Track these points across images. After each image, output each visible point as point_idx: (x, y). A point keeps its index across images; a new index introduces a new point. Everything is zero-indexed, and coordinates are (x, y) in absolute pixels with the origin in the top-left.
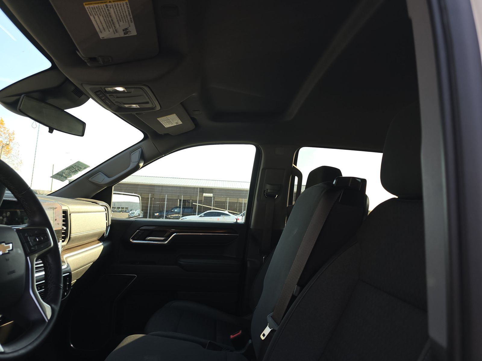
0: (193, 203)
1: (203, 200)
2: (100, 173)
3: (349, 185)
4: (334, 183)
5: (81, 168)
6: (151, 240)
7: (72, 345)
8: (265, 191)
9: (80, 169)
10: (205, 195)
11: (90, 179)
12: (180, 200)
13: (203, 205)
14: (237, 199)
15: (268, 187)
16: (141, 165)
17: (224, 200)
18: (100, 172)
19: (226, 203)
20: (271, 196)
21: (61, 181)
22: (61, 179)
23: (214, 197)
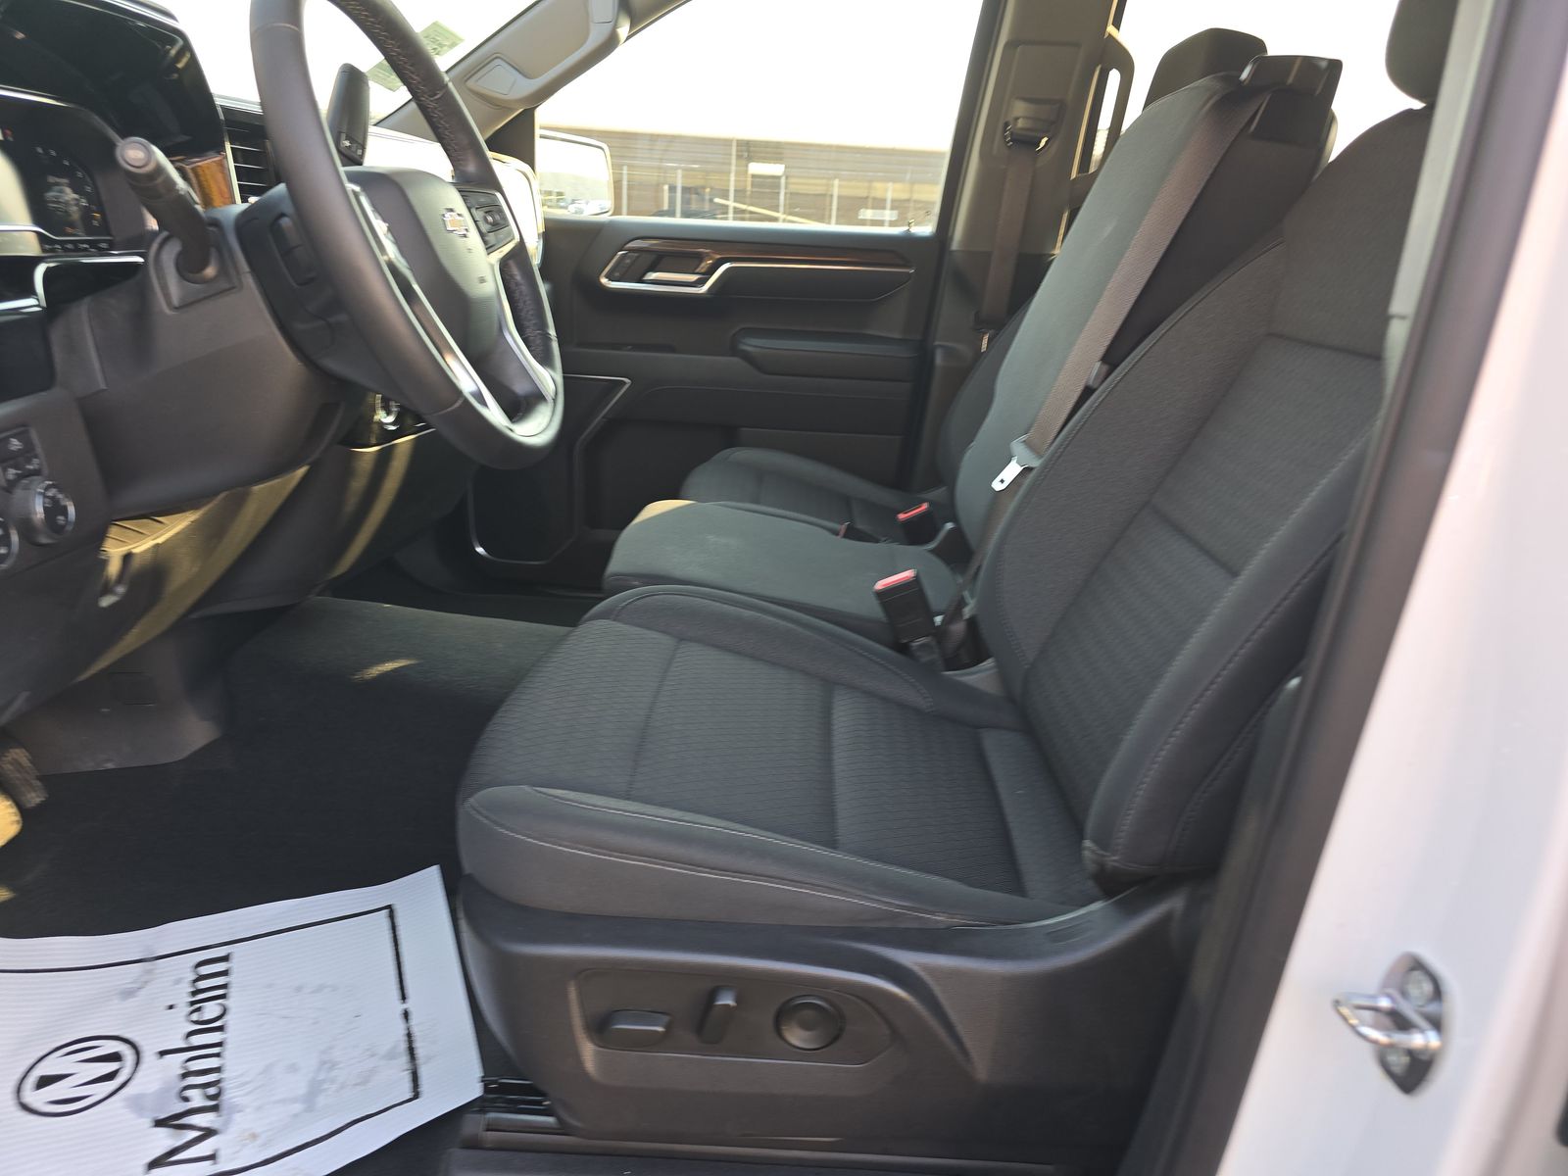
0: (717, 200)
1: (749, 188)
2: (497, 62)
3: (1290, 80)
4: (1245, 75)
5: (441, 45)
6: (661, 281)
7: (480, 550)
8: (1006, 124)
9: (439, 49)
10: (756, 168)
11: (471, 83)
12: (672, 189)
13: (752, 205)
14: (866, 184)
15: (1020, 109)
16: (623, 30)
17: (820, 190)
18: (496, 60)
19: (828, 199)
20: (1025, 142)
21: (390, 89)
22: (390, 82)
23: (787, 178)
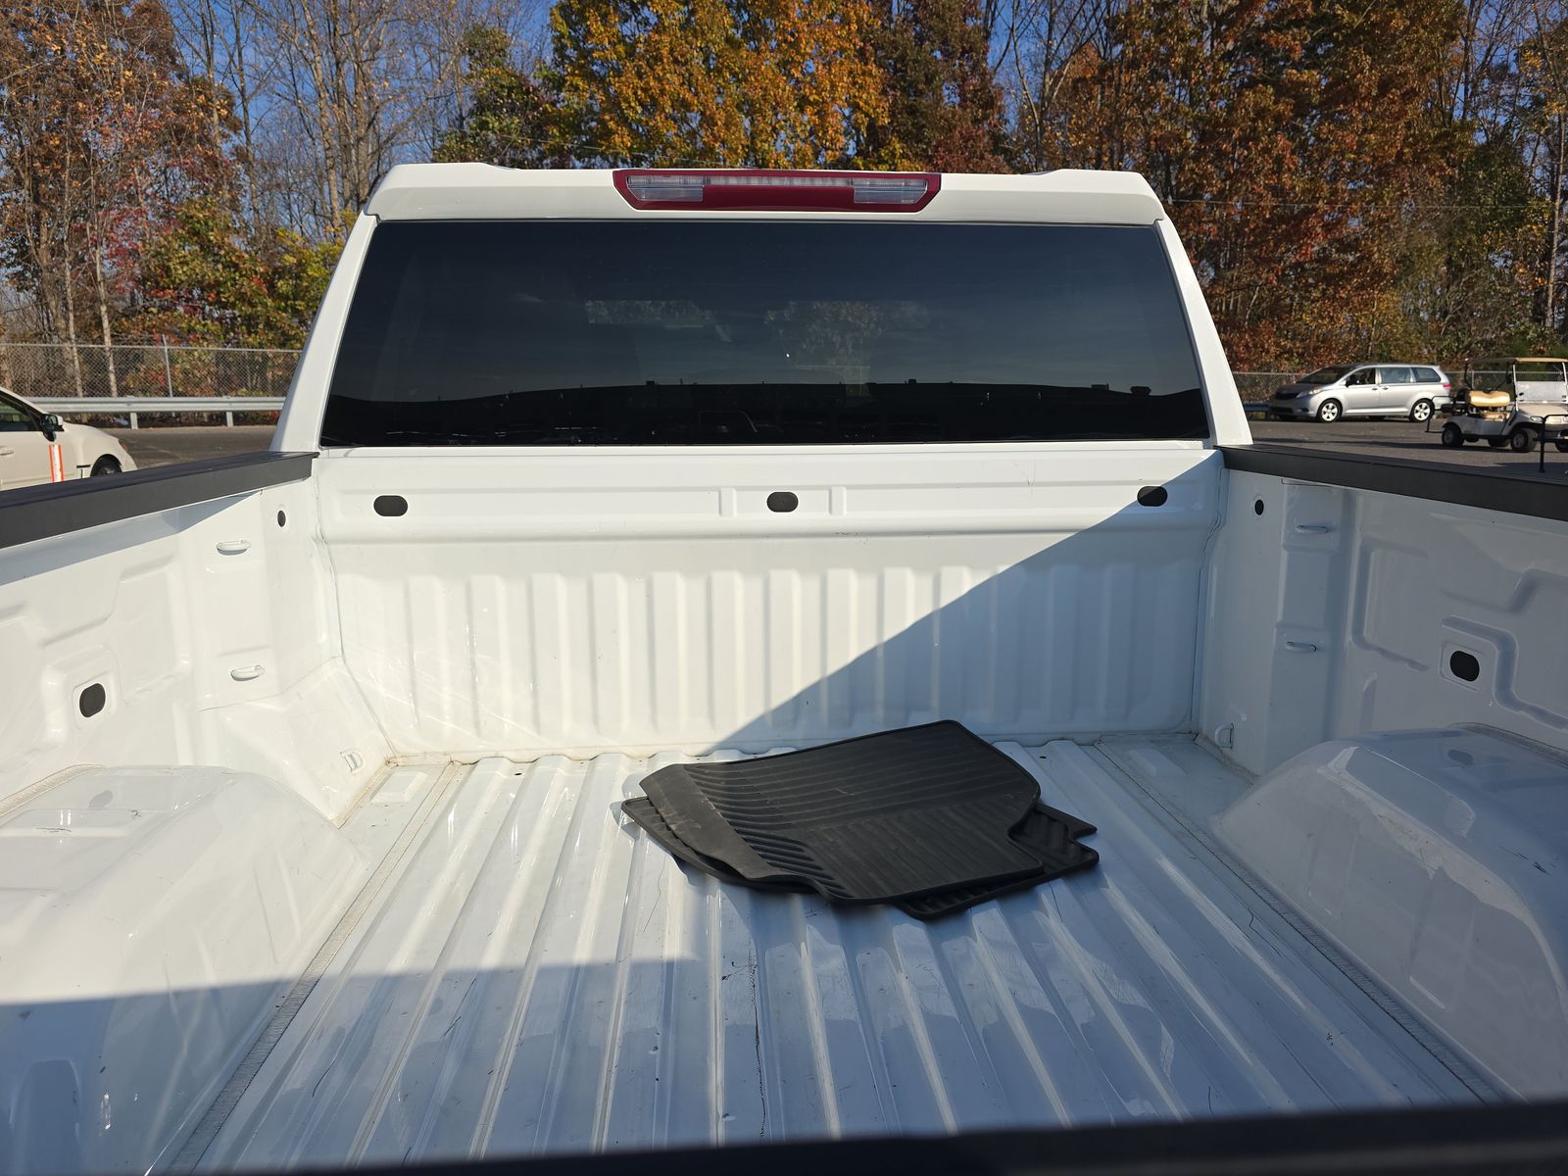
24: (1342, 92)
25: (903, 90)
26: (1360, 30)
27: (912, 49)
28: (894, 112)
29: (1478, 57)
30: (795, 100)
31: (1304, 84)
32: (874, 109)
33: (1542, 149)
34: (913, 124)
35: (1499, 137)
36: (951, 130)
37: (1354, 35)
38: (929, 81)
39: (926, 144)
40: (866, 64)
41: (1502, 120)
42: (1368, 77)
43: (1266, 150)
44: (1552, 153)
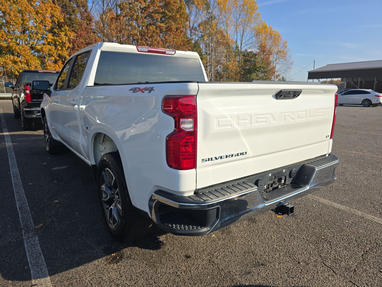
24: (169, 29)
25: (66, 13)
26: (171, 16)
27: (68, 3)
28: (65, 19)
29: (191, 26)
30: (35, 12)
31: (162, 26)
32: (59, 17)
33: (204, 45)
34: (70, 23)
35: (196, 42)
36: (81, 26)
37: (170, 17)
38: (74, 11)
39: (75, 28)
40: (55, 5)
41: (197, 38)
42: (174, 27)
43: (156, 40)
44: (205, 46)
